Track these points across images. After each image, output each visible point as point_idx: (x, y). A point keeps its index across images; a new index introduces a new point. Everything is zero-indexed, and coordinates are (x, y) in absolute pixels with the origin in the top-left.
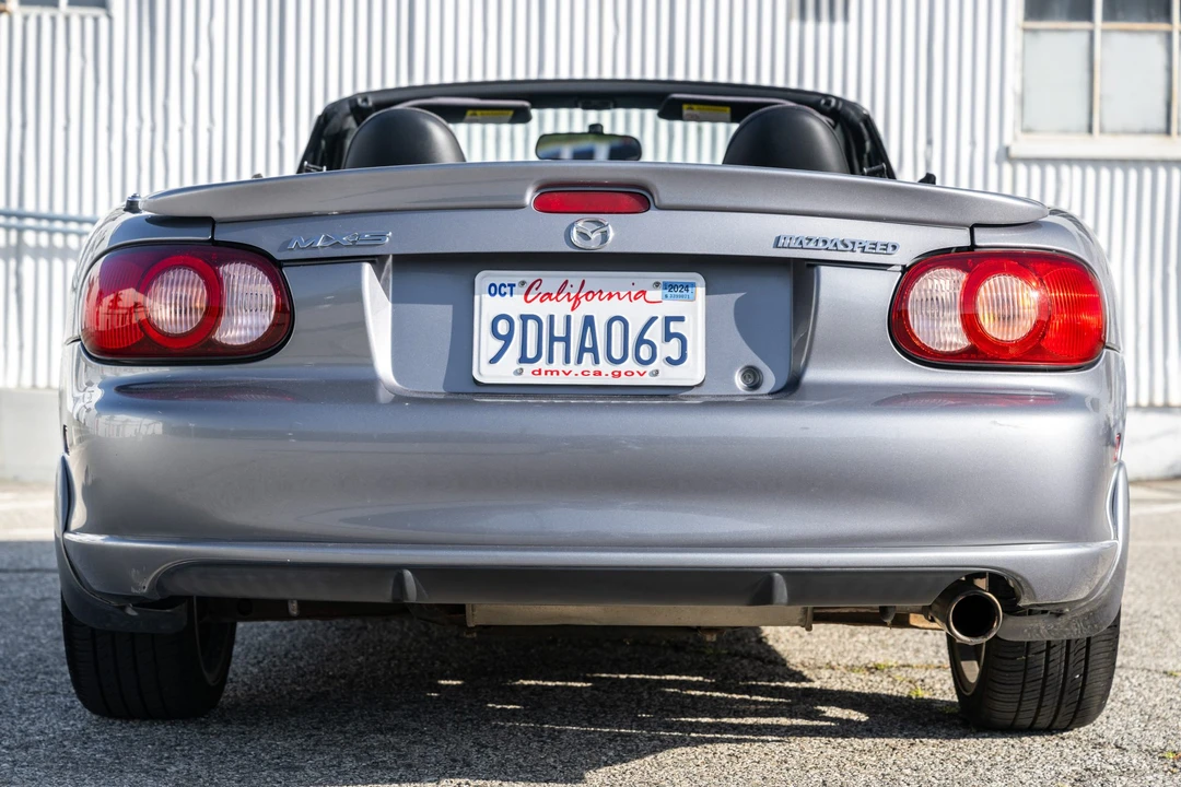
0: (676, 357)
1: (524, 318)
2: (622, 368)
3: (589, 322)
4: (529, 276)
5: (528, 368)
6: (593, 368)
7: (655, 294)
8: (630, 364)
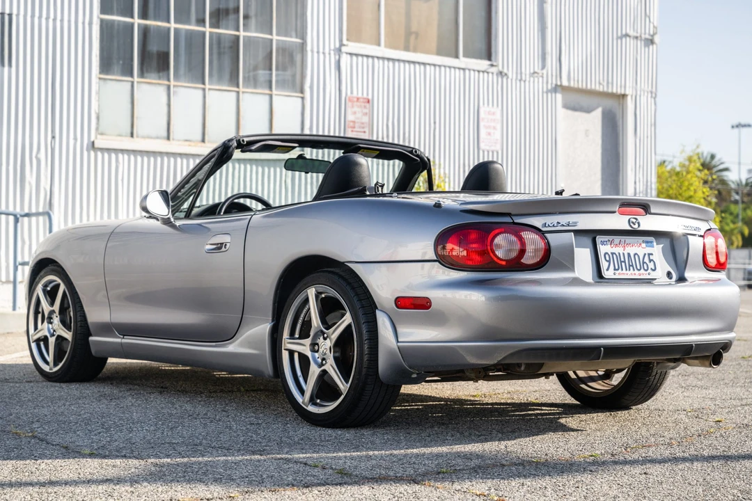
0: (653, 268)
1: (612, 254)
3: (629, 254)
4: (611, 238)
5: (617, 272)
6: (633, 272)
7: (644, 245)
8: (642, 271)
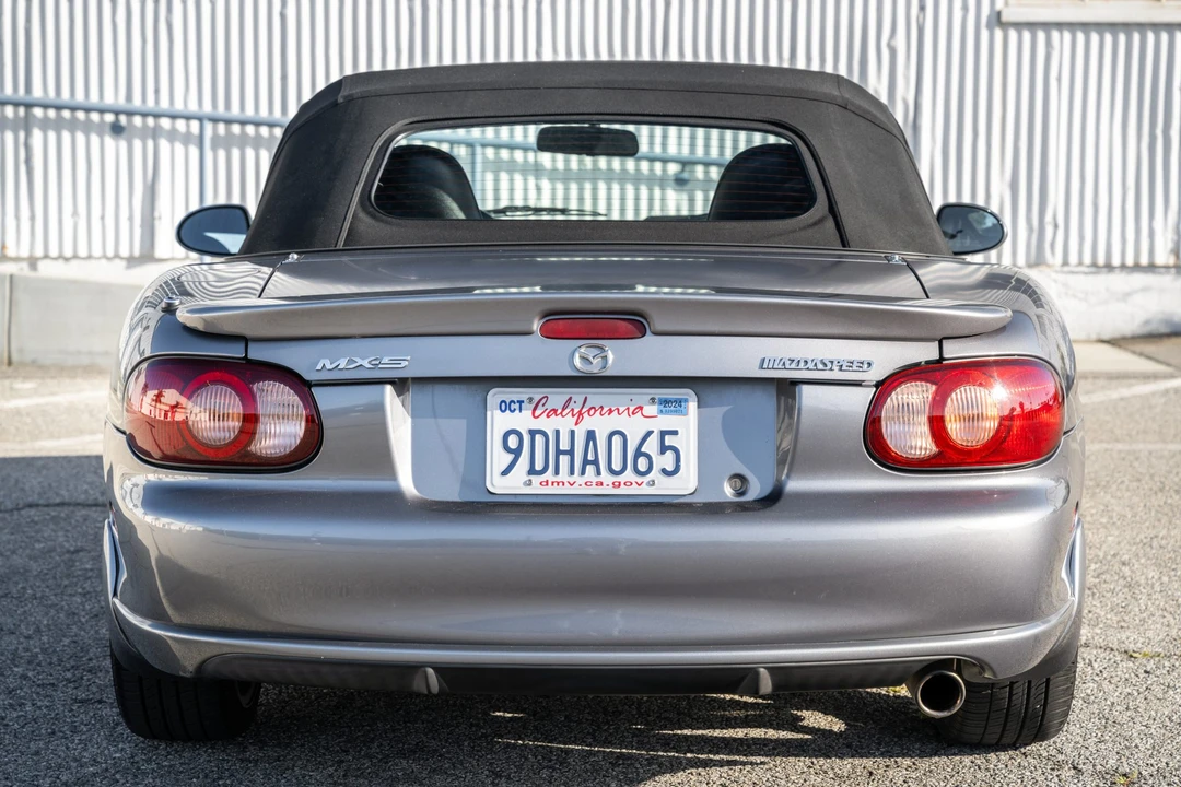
0: (670, 468)
1: (533, 433)
2: (622, 478)
3: (591, 435)
4: (537, 393)
5: (536, 480)
6: (595, 479)
7: (651, 409)
8: (629, 475)
